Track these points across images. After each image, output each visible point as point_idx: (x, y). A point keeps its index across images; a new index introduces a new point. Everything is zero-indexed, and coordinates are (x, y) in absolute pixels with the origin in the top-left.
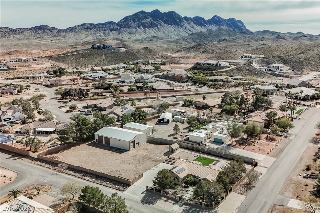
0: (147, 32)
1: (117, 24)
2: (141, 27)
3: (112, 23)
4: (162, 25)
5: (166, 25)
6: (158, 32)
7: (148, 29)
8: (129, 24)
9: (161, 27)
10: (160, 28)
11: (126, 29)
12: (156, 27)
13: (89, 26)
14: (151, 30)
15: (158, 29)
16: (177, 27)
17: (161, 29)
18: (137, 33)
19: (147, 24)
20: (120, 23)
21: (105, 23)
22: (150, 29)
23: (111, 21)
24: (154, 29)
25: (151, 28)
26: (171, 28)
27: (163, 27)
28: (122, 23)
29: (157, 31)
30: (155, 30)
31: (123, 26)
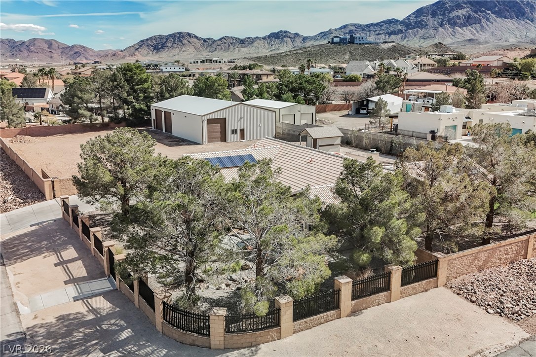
0: (457, 33)
1: (402, 23)
2: (447, 26)
3: (393, 22)
4: (491, 20)
5: (500, 19)
6: (481, 33)
7: (461, 28)
8: (423, 21)
9: (488, 23)
10: (485, 25)
11: (417, 31)
12: (478, 25)
13: (353, 28)
14: (465, 30)
15: (482, 27)
16: (523, 22)
17: (487, 27)
18: (437, 37)
19: (459, 19)
20: (407, 21)
21: (381, 22)
22: (464, 28)
23: (392, 19)
24: (472, 29)
25: (466, 26)
26: (510, 24)
27: (492, 23)
28: (411, 21)
29: (478, 32)
30: (475, 29)
31: (411, 25)
